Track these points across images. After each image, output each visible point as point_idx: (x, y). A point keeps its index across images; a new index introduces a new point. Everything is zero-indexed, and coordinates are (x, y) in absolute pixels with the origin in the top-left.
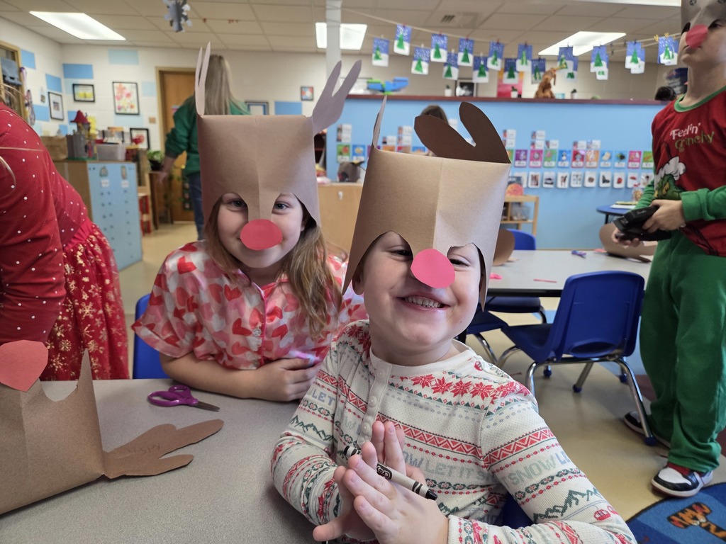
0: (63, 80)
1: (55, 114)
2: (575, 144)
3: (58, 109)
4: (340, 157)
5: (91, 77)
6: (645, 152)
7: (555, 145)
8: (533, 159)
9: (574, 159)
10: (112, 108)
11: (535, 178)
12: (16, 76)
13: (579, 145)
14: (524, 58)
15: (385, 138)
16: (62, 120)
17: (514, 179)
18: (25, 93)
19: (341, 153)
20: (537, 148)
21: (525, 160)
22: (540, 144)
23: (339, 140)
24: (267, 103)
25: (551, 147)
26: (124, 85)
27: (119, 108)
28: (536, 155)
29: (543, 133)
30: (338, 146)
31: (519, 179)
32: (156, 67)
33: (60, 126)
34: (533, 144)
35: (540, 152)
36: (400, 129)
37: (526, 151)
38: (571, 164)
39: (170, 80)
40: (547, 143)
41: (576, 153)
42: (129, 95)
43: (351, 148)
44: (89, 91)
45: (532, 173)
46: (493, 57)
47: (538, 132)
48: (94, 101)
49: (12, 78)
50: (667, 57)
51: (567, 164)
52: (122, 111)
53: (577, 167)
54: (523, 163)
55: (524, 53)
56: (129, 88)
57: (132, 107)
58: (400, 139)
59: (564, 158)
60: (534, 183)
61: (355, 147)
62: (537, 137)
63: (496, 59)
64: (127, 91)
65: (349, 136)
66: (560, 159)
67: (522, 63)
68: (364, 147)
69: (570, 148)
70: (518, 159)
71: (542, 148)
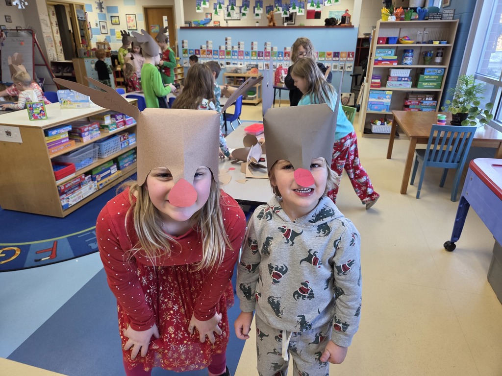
0: (107, 14)
1: (103, 31)
2: (285, 49)
3: (105, 29)
4: (184, 55)
5: (118, 13)
6: (320, 52)
7: (276, 49)
8: (266, 56)
9: (285, 56)
10: (127, 27)
11: (267, 65)
12: (83, 17)
13: (287, 49)
14: (259, 7)
15: (201, 46)
16: (107, 34)
17: (255, 66)
18: (88, 24)
19: (184, 53)
20: (268, 51)
21: (262, 56)
22: (269, 49)
23: (183, 47)
24: (191, 22)
25: (274, 50)
26: (130, 16)
27: (129, 27)
28: (267, 54)
29: (270, 43)
30: (183, 50)
31: (257, 66)
32: (143, 6)
33: (106, 37)
34: (266, 48)
35: (269, 53)
36: (207, 42)
37: (263, 52)
38: (284, 58)
39: (150, 12)
40: (272, 49)
41: (286, 53)
42: (132, 21)
43: (188, 51)
44: (117, 19)
45: (265, 63)
46: (245, 7)
47: (268, 43)
48: (119, 24)
49: (82, 18)
50: (329, 2)
51: (282, 58)
52: (130, 29)
53: (287, 60)
54: (262, 58)
55: (258, 4)
56: (133, 17)
57: (134, 26)
58: (207, 46)
59: (280, 55)
60: (267, 67)
61: (190, 50)
62: (267, 45)
63: (246, 8)
64: (132, 18)
65: (187, 45)
66: (279, 56)
67: (258, 10)
68: (193, 50)
69: (283, 50)
70: (259, 56)
71: (270, 50)
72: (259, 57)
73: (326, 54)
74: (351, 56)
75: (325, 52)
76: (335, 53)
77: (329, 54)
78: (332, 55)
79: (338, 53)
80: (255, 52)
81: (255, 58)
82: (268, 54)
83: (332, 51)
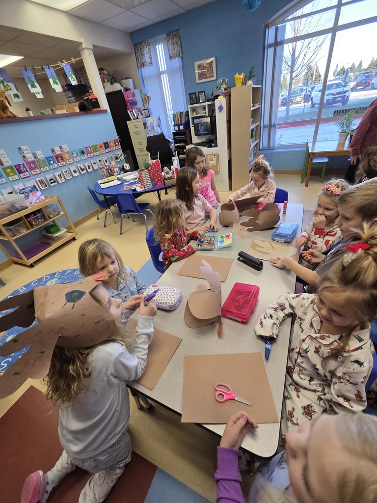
2: (53, 151)
6: (92, 146)
7: (41, 155)
8: (31, 169)
9: (58, 161)
13: (56, 151)
21: (26, 171)
25: (39, 157)
29: (26, 147)
37: (23, 165)
38: (58, 165)
40: (35, 155)
41: (57, 157)
47: (22, 148)
51: (56, 166)
53: (63, 166)
54: (27, 174)
59: (52, 162)
62: (24, 152)
66: (50, 164)
69: (51, 154)
70: (20, 172)
71: (33, 159)
72: (21, 175)
73: (98, 147)
74: (117, 144)
75: (96, 145)
76: (105, 144)
77: (101, 147)
78: (103, 147)
79: (107, 143)
80: (10, 167)
81: (16, 177)
82: (33, 165)
83: (102, 142)
